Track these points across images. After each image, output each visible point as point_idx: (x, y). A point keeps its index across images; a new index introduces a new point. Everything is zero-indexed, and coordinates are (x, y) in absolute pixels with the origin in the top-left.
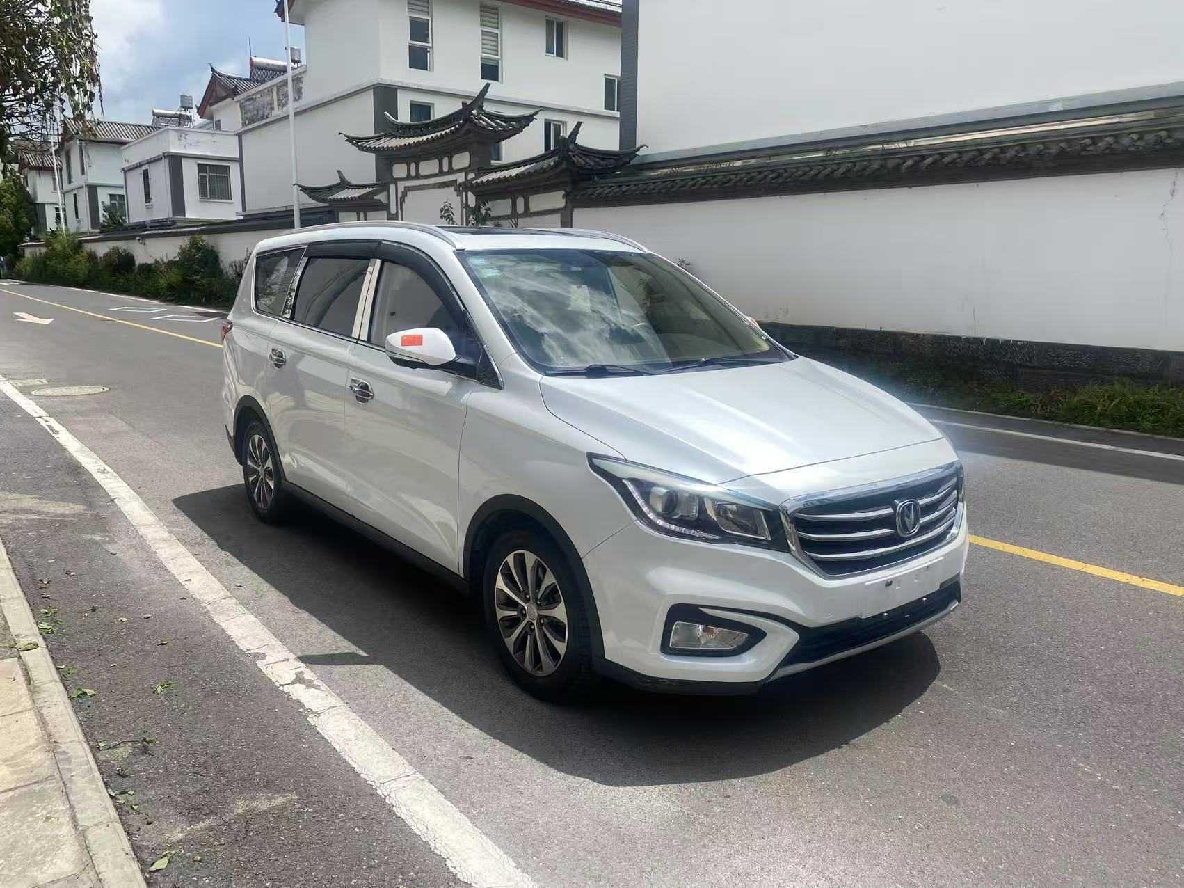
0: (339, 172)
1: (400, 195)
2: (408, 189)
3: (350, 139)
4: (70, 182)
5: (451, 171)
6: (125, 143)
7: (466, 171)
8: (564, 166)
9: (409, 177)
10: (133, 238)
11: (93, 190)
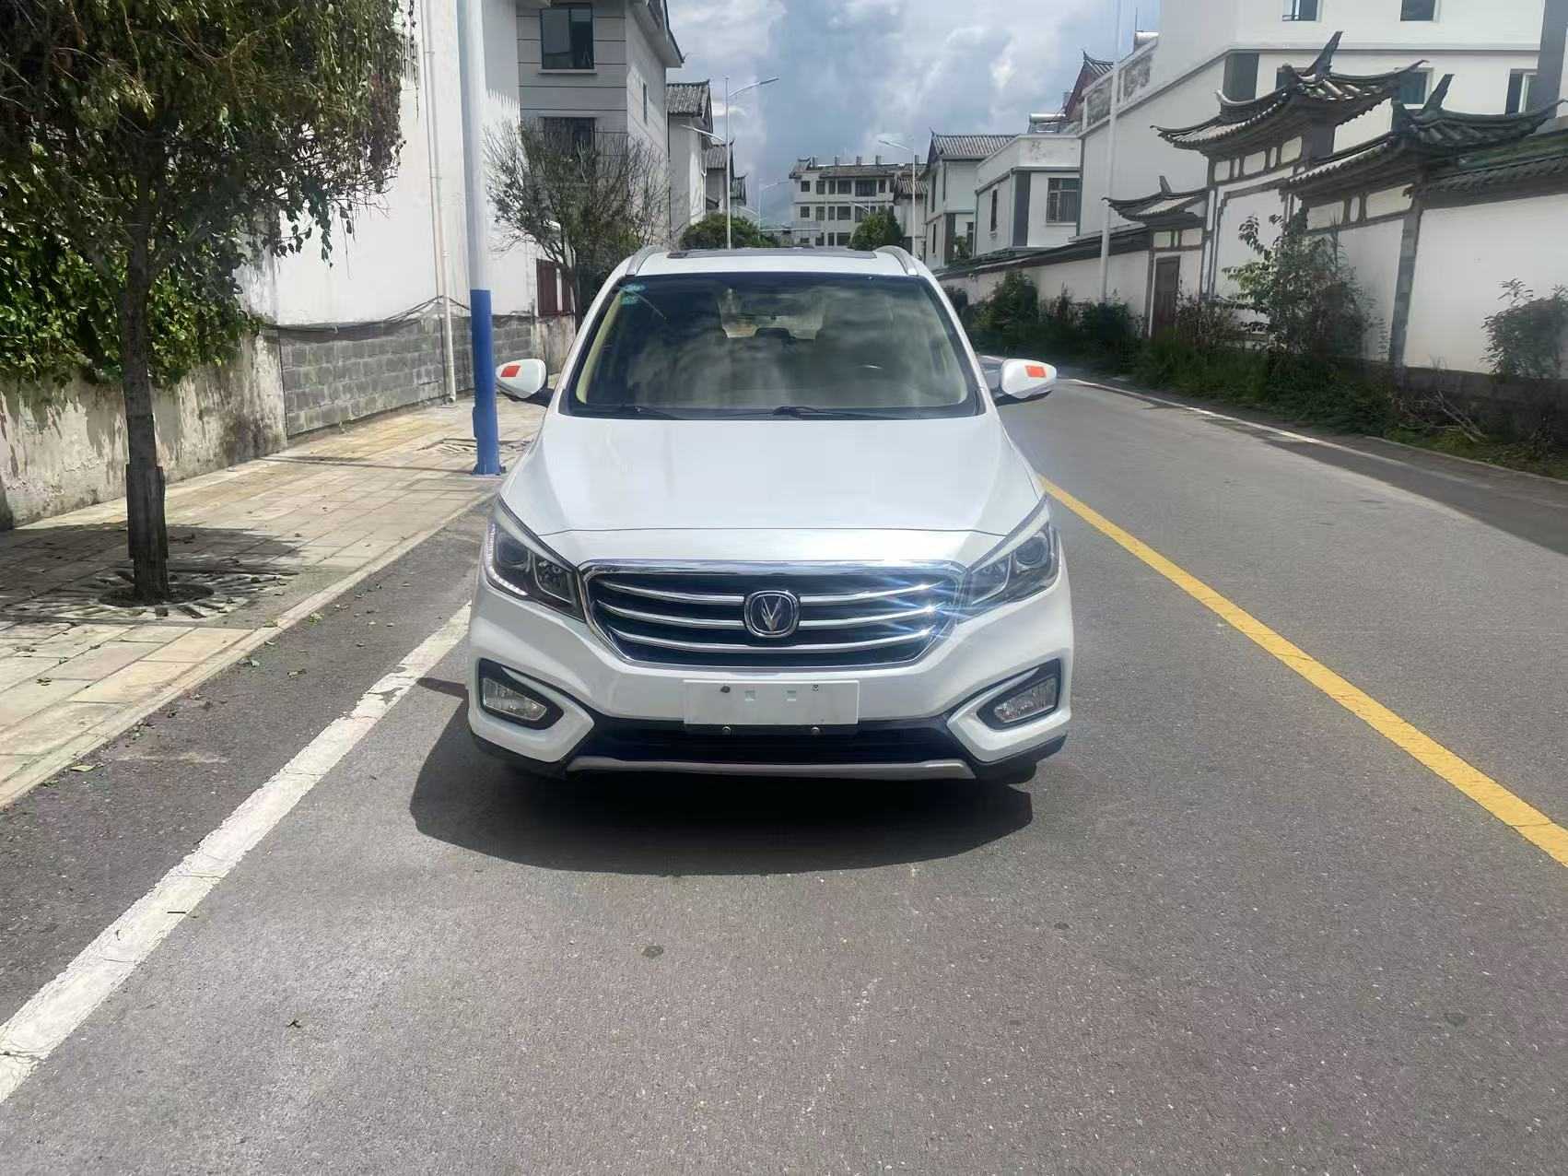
0: (1162, 179)
1: (1219, 205)
2: (1229, 195)
3: (1166, 134)
4: (933, 210)
5: (1279, 166)
6: (979, 160)
7: (1295, 164)
8: (1403, 146)
9: (1231, 180)
10: (965, 275)
11: (951, 218)
